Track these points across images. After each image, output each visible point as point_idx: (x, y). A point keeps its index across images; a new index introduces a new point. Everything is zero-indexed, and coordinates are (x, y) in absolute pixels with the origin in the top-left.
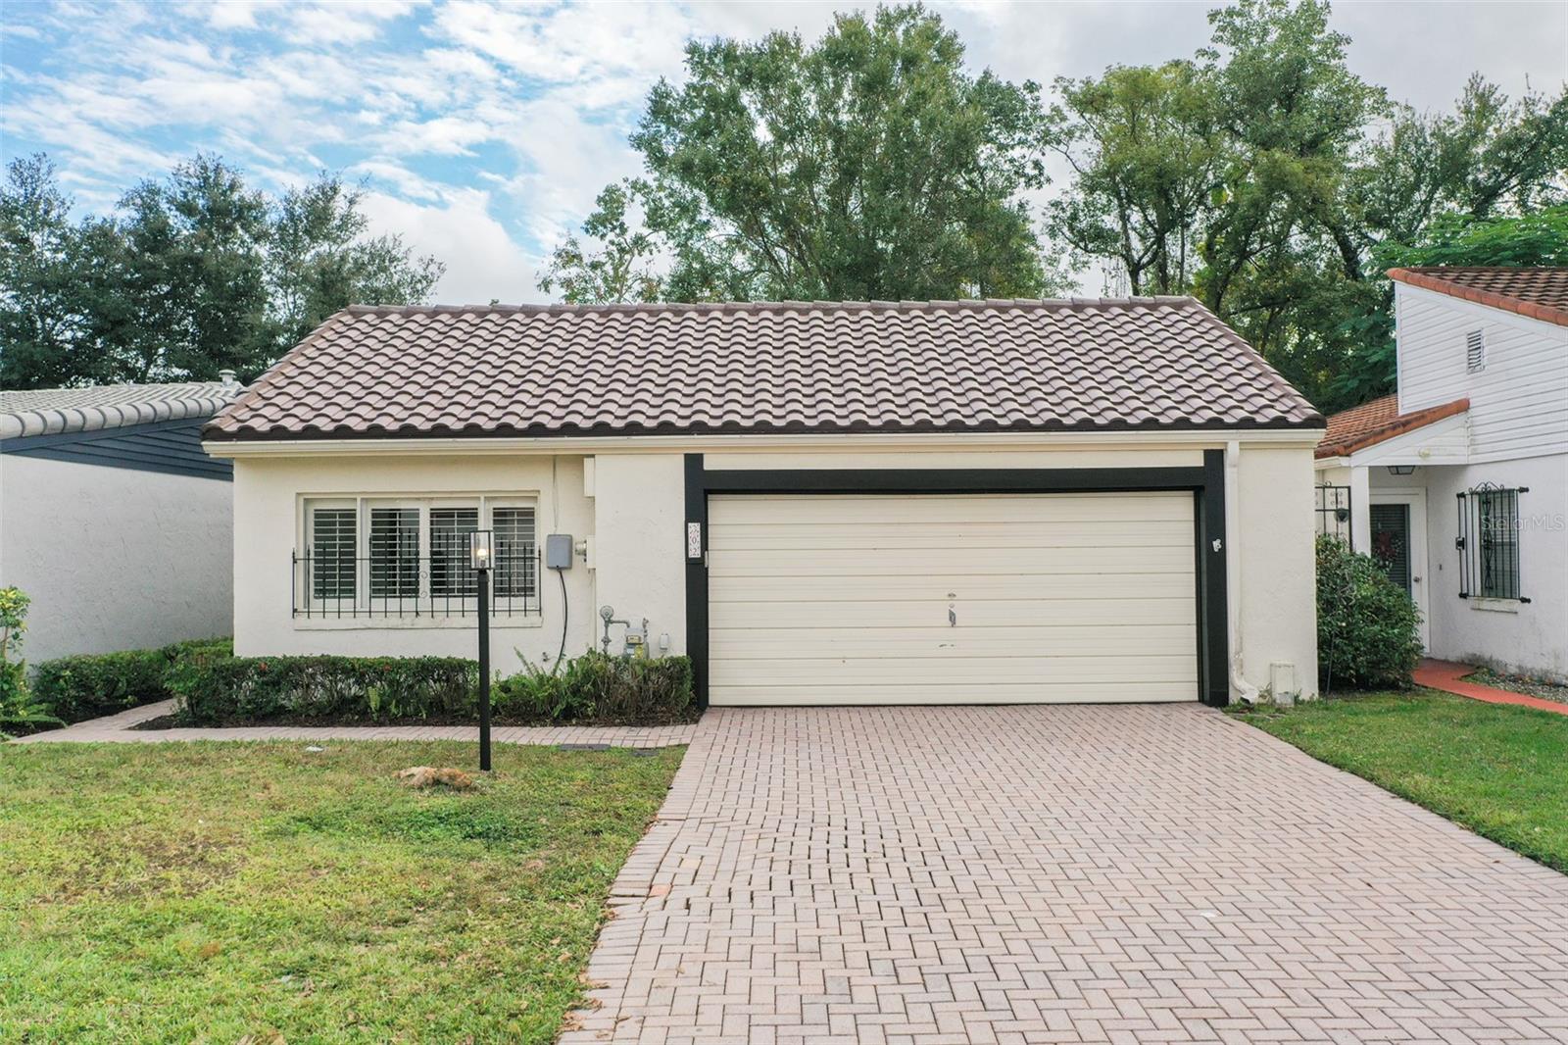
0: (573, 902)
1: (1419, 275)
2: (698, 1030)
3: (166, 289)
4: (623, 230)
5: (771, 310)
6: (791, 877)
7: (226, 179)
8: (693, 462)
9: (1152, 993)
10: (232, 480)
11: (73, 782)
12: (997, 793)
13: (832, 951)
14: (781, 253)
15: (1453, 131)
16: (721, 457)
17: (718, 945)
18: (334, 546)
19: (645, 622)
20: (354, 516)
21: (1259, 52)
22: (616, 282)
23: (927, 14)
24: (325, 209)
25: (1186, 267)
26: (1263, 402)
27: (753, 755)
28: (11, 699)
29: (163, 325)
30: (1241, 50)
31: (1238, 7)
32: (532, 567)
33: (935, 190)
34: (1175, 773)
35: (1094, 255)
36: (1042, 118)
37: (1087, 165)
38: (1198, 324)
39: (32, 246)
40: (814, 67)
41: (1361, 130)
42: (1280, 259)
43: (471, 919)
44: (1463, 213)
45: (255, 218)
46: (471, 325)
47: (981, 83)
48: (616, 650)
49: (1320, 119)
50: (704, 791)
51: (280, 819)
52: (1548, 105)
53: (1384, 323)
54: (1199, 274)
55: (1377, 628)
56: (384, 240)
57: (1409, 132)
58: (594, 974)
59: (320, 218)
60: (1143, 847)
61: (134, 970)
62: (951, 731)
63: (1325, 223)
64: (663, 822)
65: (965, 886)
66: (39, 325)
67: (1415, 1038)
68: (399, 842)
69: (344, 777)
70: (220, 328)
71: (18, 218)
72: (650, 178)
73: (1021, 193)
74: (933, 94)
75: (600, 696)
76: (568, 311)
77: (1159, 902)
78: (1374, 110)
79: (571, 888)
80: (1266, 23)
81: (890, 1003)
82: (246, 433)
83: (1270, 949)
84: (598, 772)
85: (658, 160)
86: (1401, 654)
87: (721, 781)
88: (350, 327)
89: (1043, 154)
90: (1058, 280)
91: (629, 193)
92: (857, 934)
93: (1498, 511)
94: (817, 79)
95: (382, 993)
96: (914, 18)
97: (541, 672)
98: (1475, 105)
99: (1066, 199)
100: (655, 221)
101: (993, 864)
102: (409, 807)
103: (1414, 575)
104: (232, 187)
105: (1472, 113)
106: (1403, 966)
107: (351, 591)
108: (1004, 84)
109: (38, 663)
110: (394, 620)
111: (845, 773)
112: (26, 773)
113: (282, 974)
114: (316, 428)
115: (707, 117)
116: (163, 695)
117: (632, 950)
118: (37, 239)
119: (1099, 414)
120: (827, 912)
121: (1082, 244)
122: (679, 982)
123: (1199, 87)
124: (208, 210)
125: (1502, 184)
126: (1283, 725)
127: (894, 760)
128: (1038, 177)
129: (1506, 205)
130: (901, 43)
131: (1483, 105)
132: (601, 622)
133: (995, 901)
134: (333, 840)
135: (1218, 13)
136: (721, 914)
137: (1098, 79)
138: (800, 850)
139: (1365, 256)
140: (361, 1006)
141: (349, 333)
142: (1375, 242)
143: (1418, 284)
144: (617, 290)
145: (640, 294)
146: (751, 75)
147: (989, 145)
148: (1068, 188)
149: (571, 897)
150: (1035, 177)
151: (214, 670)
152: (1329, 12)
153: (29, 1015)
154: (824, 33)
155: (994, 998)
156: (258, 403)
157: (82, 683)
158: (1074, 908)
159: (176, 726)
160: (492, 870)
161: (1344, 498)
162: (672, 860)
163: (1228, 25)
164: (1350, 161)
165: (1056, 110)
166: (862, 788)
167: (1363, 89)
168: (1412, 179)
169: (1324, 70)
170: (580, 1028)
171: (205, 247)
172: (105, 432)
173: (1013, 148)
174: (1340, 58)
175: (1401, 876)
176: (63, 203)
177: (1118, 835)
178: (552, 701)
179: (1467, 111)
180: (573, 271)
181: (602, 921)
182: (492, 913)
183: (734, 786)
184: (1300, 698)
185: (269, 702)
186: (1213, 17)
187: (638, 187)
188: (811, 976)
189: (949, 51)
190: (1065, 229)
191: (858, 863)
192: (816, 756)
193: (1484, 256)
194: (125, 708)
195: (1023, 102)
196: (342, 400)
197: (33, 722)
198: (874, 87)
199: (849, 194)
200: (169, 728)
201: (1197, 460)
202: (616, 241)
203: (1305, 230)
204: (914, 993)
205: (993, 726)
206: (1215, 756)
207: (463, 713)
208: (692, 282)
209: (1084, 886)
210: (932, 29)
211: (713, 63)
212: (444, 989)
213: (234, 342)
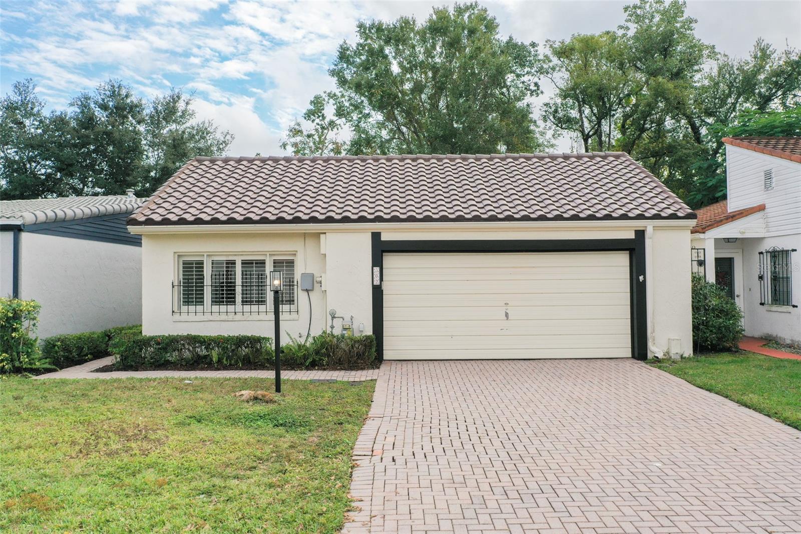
0: (336, 458)
1: (738, 141)
2: (413, 522)
3: (92, 147)
4: (324, 118)
5: (410, 159)
6: (443, 446)
7: (124, 92)
8: (376, 236)
9: (637, 503)
10: (141, 246)
11: (71, 398)
12: (538, 404)
13: (471, 483)
14: (404, 129)
15: (748, 67)
16: (390, 234)
17: (414, 480)
18: (192, 279)
19: (352, 318)
20: (203, 264)
21: (650, 27)
22: (320, 144)
23: (480, 8)
24: (174, 107)
25: (612, 137)
26: (664, 206)
27: (411, 384)
28: (32, 357)
29: (91, 167)
30: (641, 26)
31: (639, 4)
32: (293, 289)
33: (485, 97)
34: (626, 394)
35: (566, 131)
36: (539, 61)
37: (562, 84)
38: (628, 166)
39: (25, 126)
40: (422, 34)
41: (701, 67)
42: (660, 133)
43: (287, 466)
44: (753, 109)
45: (139, 112)
46: (259, 167)
47: (507, 43)
48: (337, 332)
49: (681, 61)
50: (390, 403)
51: (181, 417)
52: (798, 54)
53: (715, 165)
54: (618, 140)
55: (721, 320)
56: (204, 123)
57: (726, 68)
58: (354, 494)
59: (171, 111)
60: (618, 431)
61: (126, 492)
62: (509, 372)
63: (684, 115)
64: (372, 418)
65: (532, 450)
66: (28, 166)
67: (773, 526)
68: (241, 428)
69: (207, 396)
70: (121, 168)
71: (18, 111)
72: (338, 91)
73: (528, 99)
74: (485, 48)
75: (330, 355)
76: (307, 160)
77: (631, 458)
78: (709, 56)
79: (334, 451)
80: (653, 12)
81: (507, 508)
82: (149, 222)
83: (692, 482)
84: (336, 393)
85: (343, 82)
86: (733, 334)
87: (397, 398)
88: (197, 168)
89: (540, 79)
90: (546, 143)
91: (326, 99)
92: (482, 474)
93: (781, 261)
94: (424, 40)
95: (253, 503)
96: (473, 10)
97: (299, 343)
98: (759, 54)
99: (552, 102)
100: (340, 113)
101: (544, 439)
102: (244, 411)
103: (736, 293)
104: (127, 96)
105: (758, 59)
106: (760, 490)
107: (201, 302)
108: (520, 43)
109: (44, 339)
110: (223, 317)
111: (459, 394)
112: (46, 394)
113: (200, 494)
114: (185, 219)
115: (368, 60)
116: (106, 354)
117: (371, 482)
118: (27, 122)
119: (581, 212)
120: (465, 463)
121: (560, 125)
122: (398, 498)
123: (619, 45)
124: (115, 108)
125: (774, 94)
126: (678, 369)
127: (483, 387)
128: (536, 91)
129: (775, 105)
130: (466, 21)
131: (764, 54)
132: (329, 318)
133: (548, 458)
134: (208, 428)
135: (629, 7)
136: (412, 464)
137: (568, 41)
138: (444, 433)
139: (704, 131)
140: (244, 509)
141: (197, 171)
142: (709, 124)
143: (739, 146)
144: (321, 149)
145: (332, 150)
146: (390, 39)
147: (512, 75)
148: (553, 96)
149: (335, 456)
150: (535, 91)
151: (134, 342)
152: (686, 6)
153: (79, 514)
154: (428, 17)
155: (558, 506)
156: (154, 207)
157: (66, 349)
158: (589, 461)
159: (115, 370)
160: (292, 442)
161: (702, 255)
162: (380, 438)
163: (634, 14)
164: (695, 82)
165: (546, 56)
166: (469, 401)
167: (703, 46)
168: (727, 92)
169: (683, 36)
170: (353, 521)
171: (113, 127)
172: (75, 221)
173: (524, 76)
174: (691, 30)
175: (751, 445)
176: (40, 104)
177: (604, 425)
178: (305, 357)
179: (755, 57)
180: (298, 139)
181: (352, 468)
182: (297, 463)
183: (404, 400)
184: (684, 356)
185: (161, 358)
186: (626, 9)
187: (332, 96)
188: (463, 494)
189: (491, 26)
190: (551, 117)
191: (475, 439)
192: (443, 385)
193: (767, 131)
194: (86, 361)
195: (530, 53)
196: (197, 205)
197: (43, 368)
198: (453, 45)
199: (439, 99)
200: (111, 371)
201: (632, 236)
202: (320, 123)
203: (673, 118)
204: (517, 503)
205: (530, 370)
206: (645, 385)
207: (260, 363)
208: (361, 145)
209: (592, 450)
210: (483, 15)
211: (371, 32)
212: (283, 502)
213: (128, 175)
